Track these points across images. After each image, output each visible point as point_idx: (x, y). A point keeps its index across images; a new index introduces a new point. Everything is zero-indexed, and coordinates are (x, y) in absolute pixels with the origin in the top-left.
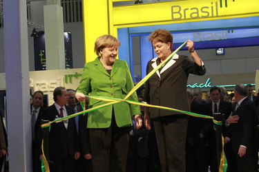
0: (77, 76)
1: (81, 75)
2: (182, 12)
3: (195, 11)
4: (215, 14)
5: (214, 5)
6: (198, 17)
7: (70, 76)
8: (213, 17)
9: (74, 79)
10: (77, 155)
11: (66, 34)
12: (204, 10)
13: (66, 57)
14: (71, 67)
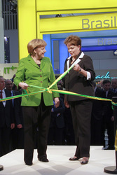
0: (13, 68)
1: (16, 68)
2: (90, 24)
3: (99, 23)
4: (114, 26)
5: (113, 19)
6: (101, 28)
7: (8, 69)
8: (112, 27)
9: (10, 70)
10: (13, 126)
11: (6, 38)
12: (106, 22)
13: (5, 54)
14: (9, 62)
